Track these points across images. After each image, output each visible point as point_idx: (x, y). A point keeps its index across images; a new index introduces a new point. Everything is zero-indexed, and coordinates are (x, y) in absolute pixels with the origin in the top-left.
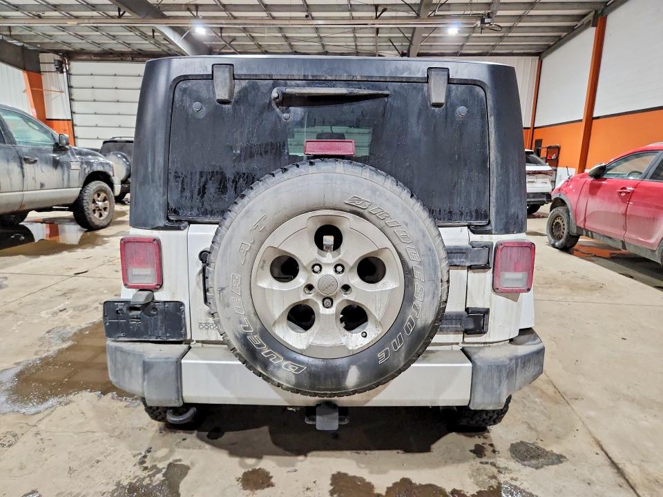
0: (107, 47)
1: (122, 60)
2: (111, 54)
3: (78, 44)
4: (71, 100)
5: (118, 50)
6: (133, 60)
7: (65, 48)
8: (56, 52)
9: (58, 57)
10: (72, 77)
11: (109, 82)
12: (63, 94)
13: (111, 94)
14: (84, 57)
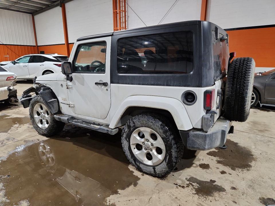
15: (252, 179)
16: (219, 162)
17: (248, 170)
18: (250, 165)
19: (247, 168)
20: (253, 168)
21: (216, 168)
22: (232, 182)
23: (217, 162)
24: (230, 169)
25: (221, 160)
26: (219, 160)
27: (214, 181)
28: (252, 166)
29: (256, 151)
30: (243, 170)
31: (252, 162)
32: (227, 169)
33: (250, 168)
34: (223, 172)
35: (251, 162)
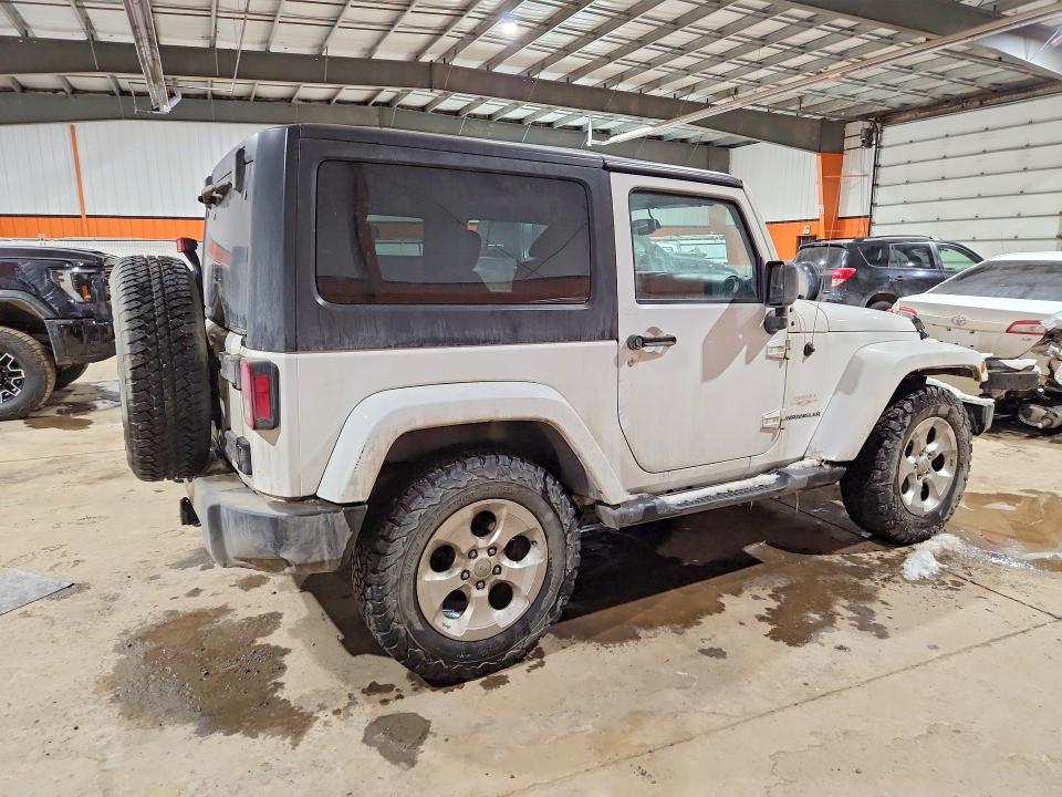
0: (937, 94)
1: (963, 109)
2: (947, 102)
3: (895, 99)
4: (874, 185)
5: (959, 92)
6: (982, 105)
7: (877, 108)
8: (865, 117)
9: (867, 125)
10: (883, 151)
11: (932, 149)
12: (866, 179)
13: (935, 169)
14: (908, 116)
15: (110, 614)
16: (223, 610)
17: (126, 632)
18: (120, 652)
19: (132, 636)
20: (111, 646)
21: (220, 591)
22: (161, 586)
23: (230, 606)
24: (180, 610)
25: (222, 620)
26: (229, 617)
27: (203, 569)
28: (114, 651)
29: (100, 732)
30: (141, 624)
31: (115, 669)
32: (189, 605)
33: (119, 642)
34: (196, 592)
35: (119, 667)
